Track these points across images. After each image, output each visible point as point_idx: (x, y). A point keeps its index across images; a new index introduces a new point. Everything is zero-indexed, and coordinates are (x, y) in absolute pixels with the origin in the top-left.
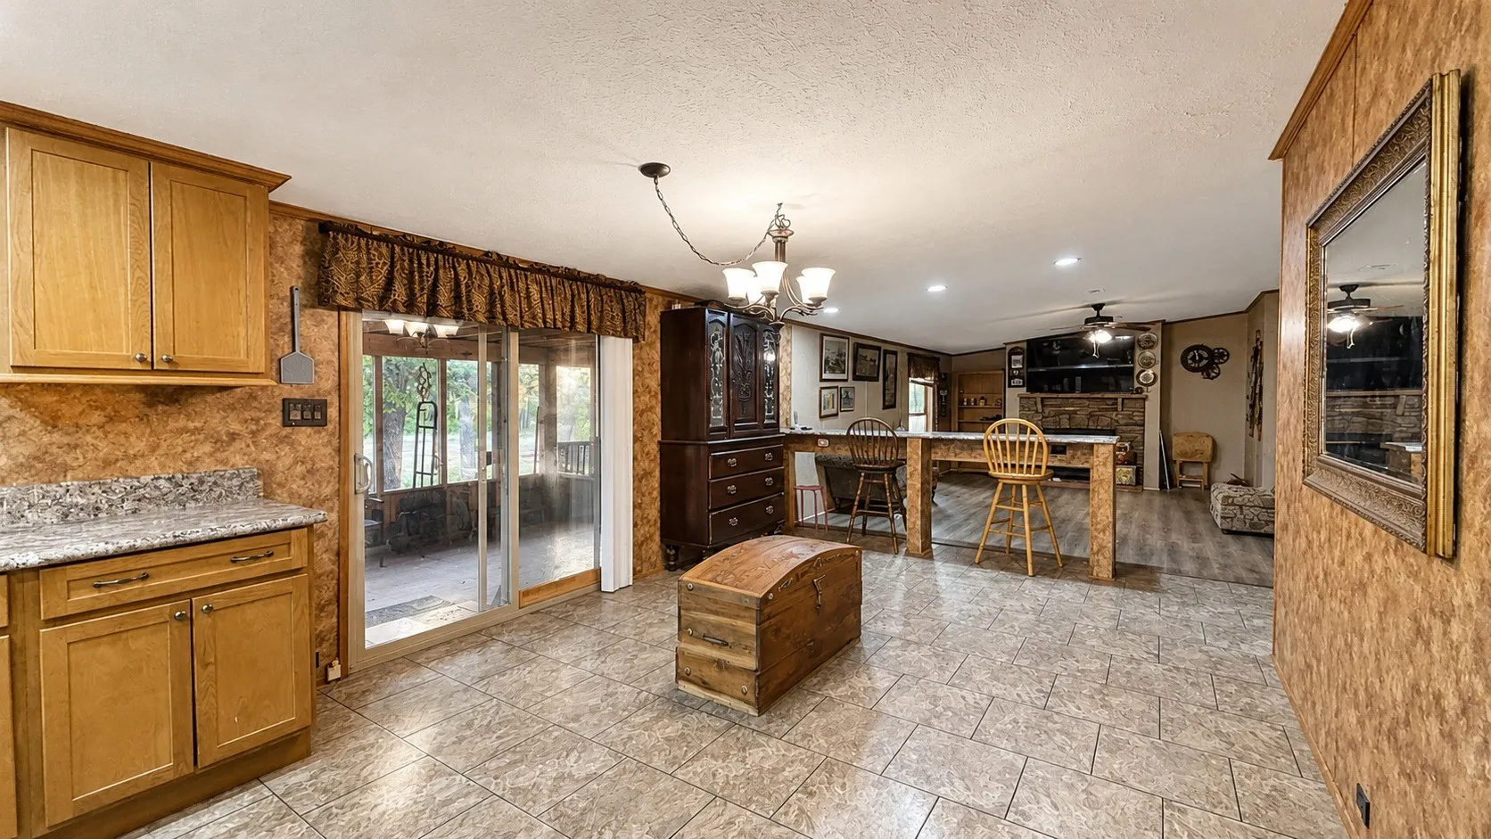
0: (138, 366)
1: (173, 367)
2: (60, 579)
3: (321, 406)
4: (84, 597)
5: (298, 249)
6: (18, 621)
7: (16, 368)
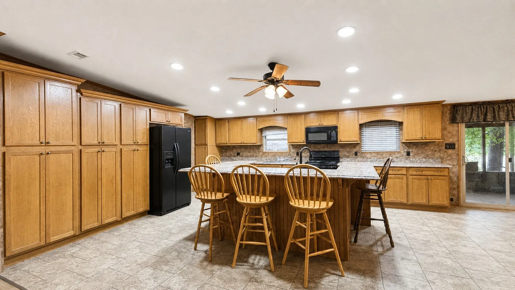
0: (421, 139)
1: (426, 139)
2: (411, 169)
3: (454, 144)
4: (414, 173)
5: (449, 112)
6: (408, 173)
7: (406, 140)
